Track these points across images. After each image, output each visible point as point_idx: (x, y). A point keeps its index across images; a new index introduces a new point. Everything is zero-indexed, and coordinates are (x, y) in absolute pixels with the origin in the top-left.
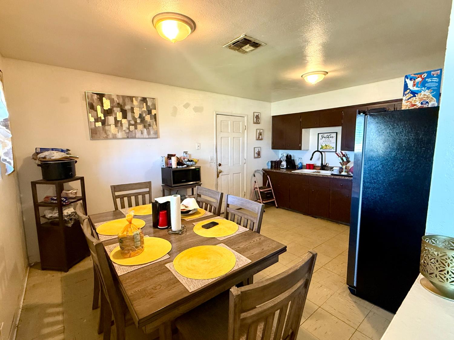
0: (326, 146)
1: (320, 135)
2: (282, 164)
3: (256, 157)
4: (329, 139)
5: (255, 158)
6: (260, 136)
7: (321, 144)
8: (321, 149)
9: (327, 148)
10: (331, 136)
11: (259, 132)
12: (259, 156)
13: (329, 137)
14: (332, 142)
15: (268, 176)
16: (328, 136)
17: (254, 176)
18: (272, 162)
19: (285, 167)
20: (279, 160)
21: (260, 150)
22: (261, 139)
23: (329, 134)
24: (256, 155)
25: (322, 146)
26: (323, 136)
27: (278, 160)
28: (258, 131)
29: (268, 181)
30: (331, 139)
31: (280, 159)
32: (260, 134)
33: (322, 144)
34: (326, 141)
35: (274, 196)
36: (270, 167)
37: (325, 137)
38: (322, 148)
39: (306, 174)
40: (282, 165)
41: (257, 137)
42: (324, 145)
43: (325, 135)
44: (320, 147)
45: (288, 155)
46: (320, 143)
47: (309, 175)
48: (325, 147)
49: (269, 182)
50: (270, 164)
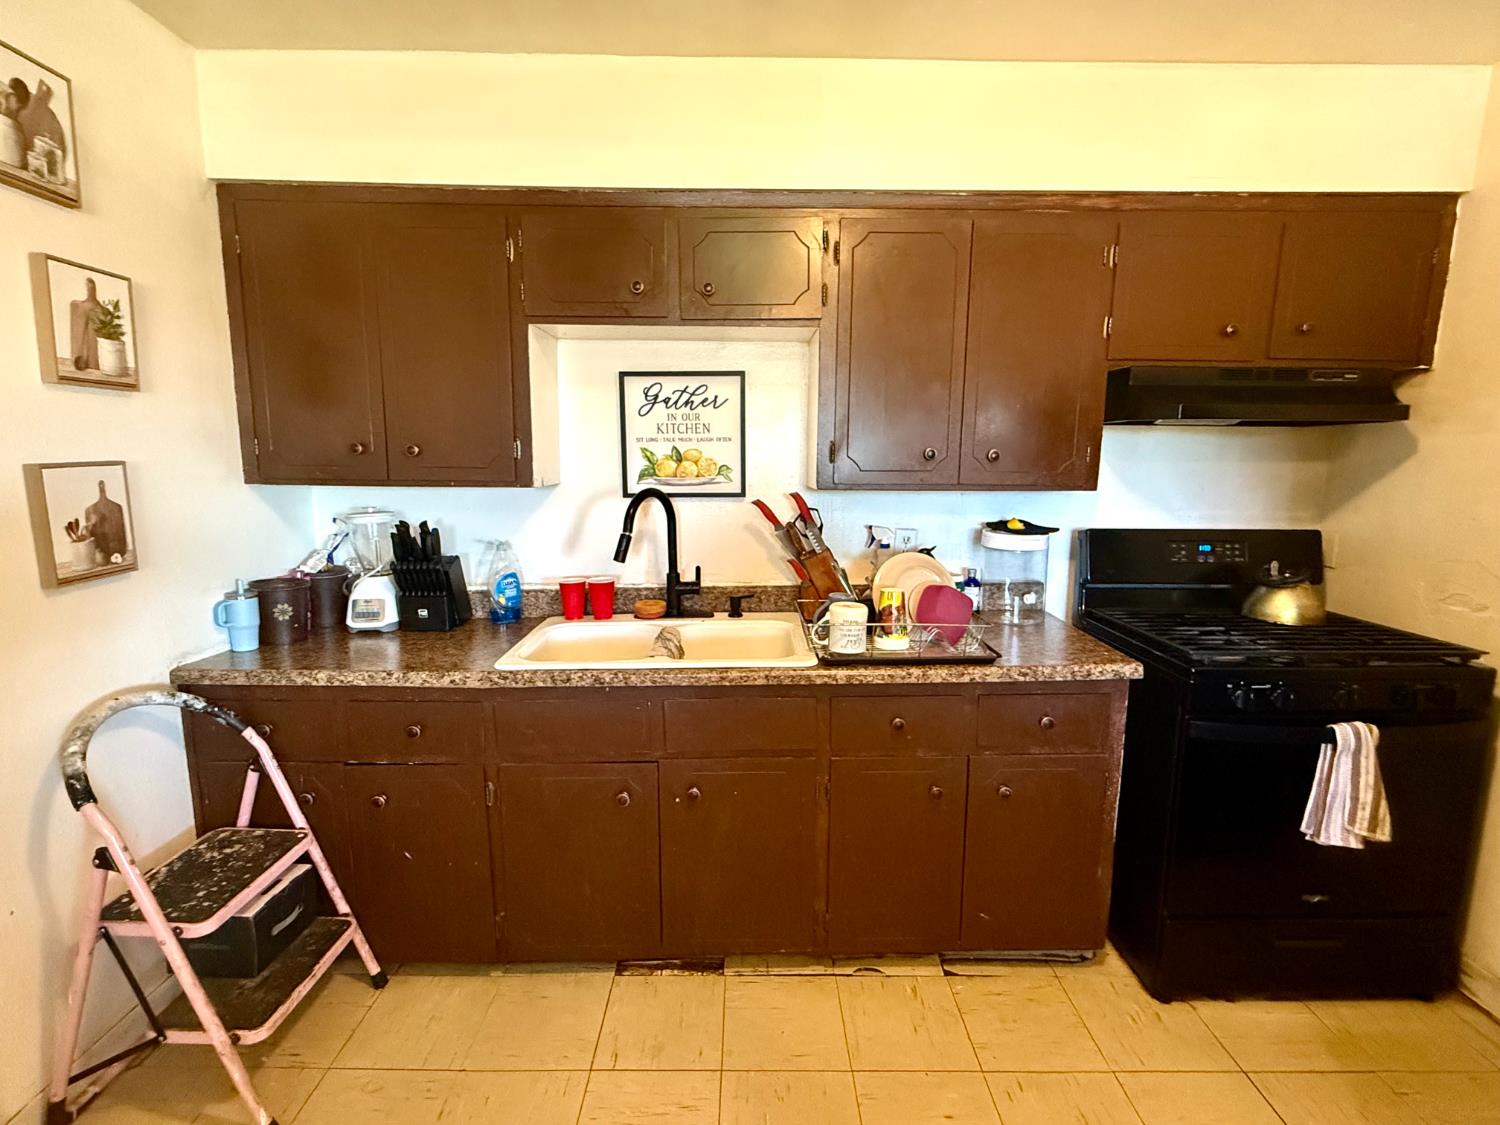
0: (679, 458)
1: (635, 388)
2: (353, 597)
3: (82, 567)
4: (697, 418)
5: (56, 581)
6: (105, 348)
7: (645, 445)
8: (642, 476)
9: (684, 475)
10: (711, 399)
11: (82, 295)
12: (116, 558)
13: (697, 400)
14: (713, 434)
15: (250, 734)
16: (685, 397)
17: (81, 792)
18: (263, 592)
19: (391, 616)
20: (322, 565)
21: (116, 495)
22: (124, 382)
23: (693, 383)
24: (70, 554)
25: (648, 456)
26: (652, 392)
27: (315, 565)
28: (68, 288)
29: (252, 778)
30: (707, 414)
31: (330, 558)
32: (100, 321)
33: (651, 446)
34: (676, 428)
35: (337, 895)
36: (248, 642)
37: (666, 401)
38: (655, 474)
39: (634, 680)
40: (361, 608)
41: (65, 350)
42: (661, 450)
43: (669, 387)
44: (636, 464)
45: (403, 527)
46: (638, 440)
47: (660, 682)
48: (674, 465)
49: (265, 780)
50: (247, 612)
